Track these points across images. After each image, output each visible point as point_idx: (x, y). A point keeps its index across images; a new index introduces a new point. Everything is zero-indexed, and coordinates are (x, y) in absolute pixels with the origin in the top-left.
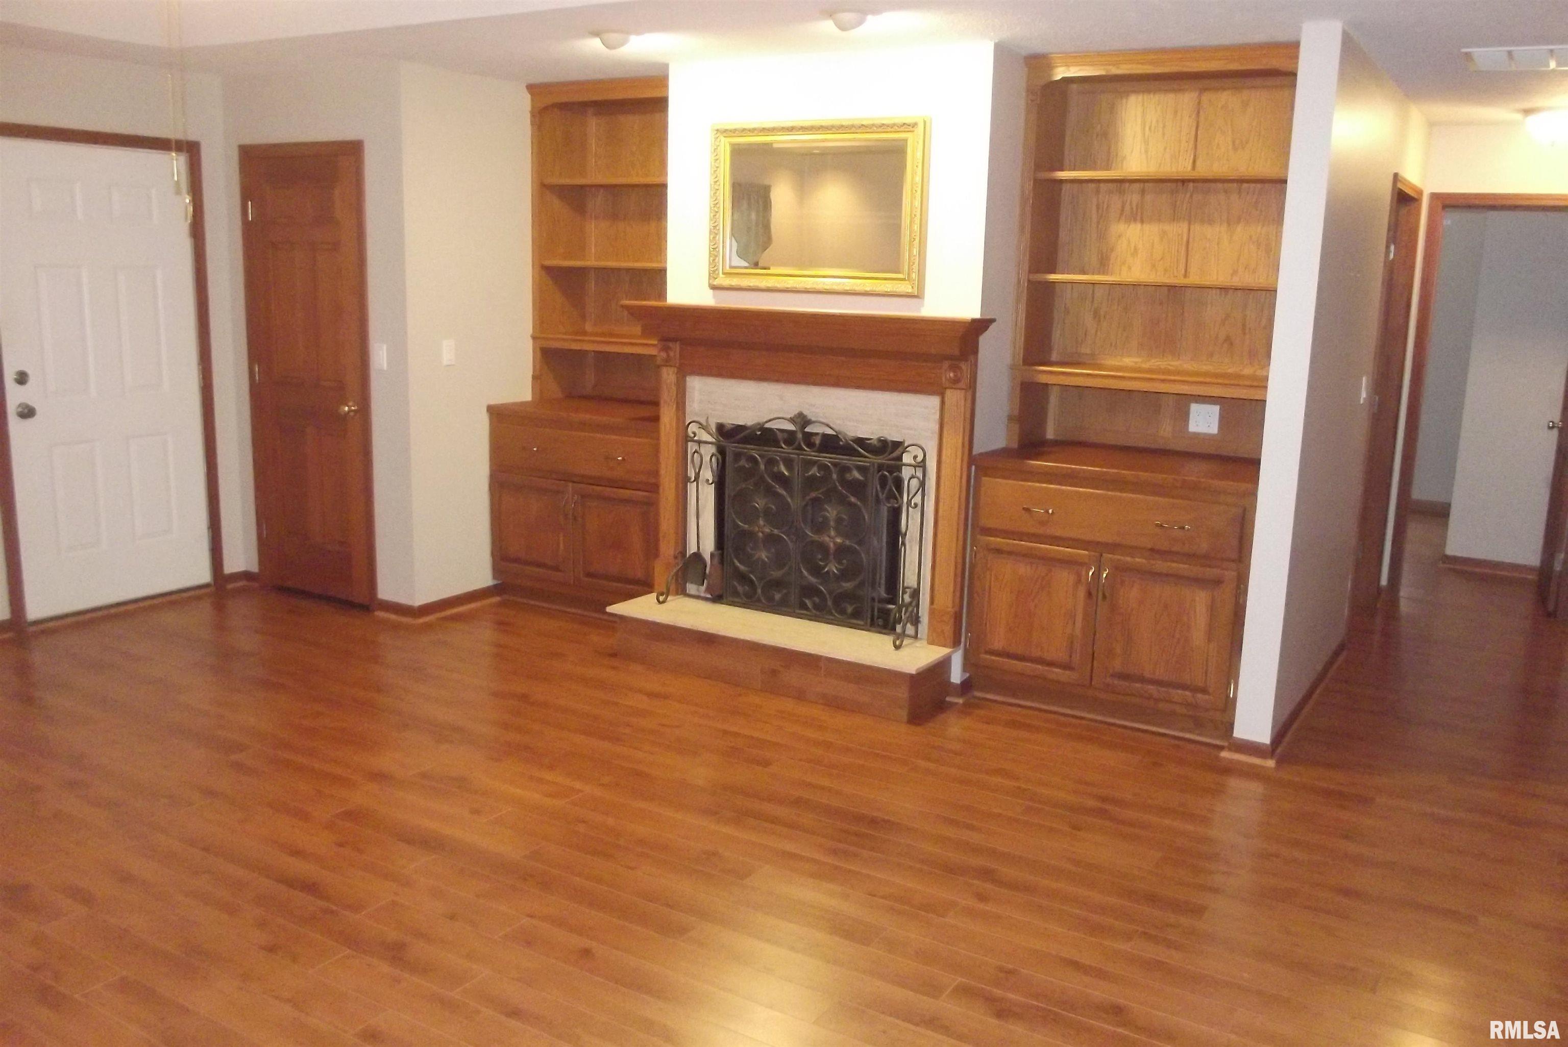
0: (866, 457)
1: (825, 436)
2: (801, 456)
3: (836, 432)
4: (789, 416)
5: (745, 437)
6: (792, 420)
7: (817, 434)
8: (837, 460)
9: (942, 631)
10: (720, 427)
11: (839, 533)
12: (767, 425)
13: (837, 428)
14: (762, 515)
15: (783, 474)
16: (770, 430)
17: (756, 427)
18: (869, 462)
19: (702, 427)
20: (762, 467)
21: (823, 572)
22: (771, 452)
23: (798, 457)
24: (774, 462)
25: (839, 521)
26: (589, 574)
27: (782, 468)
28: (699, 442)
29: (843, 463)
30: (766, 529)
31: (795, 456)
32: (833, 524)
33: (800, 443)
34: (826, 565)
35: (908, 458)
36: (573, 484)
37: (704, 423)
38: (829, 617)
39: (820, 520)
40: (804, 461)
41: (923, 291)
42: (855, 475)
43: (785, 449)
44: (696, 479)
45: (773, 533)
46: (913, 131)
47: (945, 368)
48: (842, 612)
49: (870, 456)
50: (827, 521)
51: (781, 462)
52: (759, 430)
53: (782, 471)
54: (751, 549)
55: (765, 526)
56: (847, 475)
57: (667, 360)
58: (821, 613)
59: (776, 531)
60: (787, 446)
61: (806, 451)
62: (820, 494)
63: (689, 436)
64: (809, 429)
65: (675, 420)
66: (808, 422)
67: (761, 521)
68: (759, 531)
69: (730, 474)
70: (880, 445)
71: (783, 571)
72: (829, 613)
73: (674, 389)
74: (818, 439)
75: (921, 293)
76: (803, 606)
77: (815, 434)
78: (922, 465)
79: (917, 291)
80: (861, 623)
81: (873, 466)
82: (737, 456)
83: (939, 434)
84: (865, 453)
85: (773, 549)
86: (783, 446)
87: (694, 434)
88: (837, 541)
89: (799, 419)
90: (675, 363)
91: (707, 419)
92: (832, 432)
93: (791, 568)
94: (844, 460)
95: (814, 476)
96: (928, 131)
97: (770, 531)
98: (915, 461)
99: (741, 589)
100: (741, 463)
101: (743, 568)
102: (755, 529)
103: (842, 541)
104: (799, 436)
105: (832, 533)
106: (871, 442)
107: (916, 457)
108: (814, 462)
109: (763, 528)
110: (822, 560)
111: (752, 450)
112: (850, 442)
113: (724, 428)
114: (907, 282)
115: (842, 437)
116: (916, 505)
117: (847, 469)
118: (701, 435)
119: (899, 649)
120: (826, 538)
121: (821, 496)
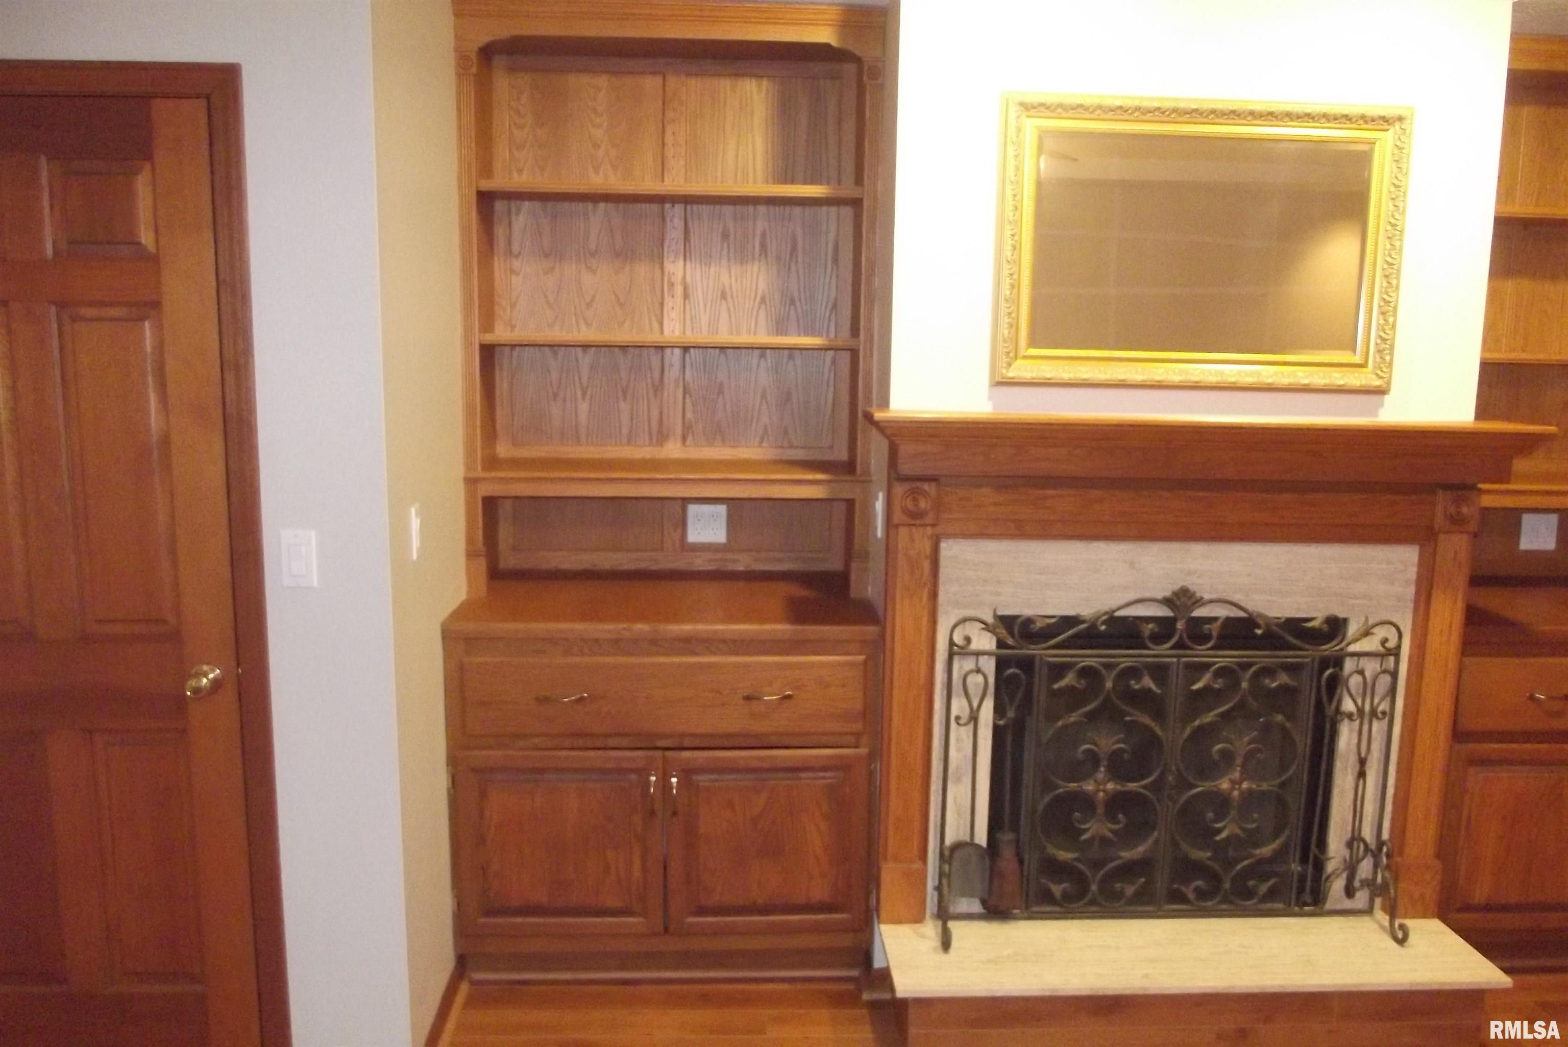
0: (1300, 649)
2: (1184, 659)
3: (1247, 612)
4: (1160, 595)
5: (1077, 636)
6: (1167, 602)
7: (1215, 619)
8: (1245, 659)
9: (1422, 896)
10: (1007, 622)
11: (1246, 774)
12: (1118, 614)
13: (1250, 607)
14: (1103, 761)
15: (1148, 691)
16: (1124, 619)
17: (1099, 618)
18: (1309, 654)
19: (987, 627)
20: (1109, 684)
21: (1218, 838)
22: (1125, 658)
23: (1178, 662)
24: (1133, 672)
25: (1249, 755)
26: (702, 911)
27: (1148, 682)
28: (978, 654)
29: (1260, 662)
30: (1110, 786)
31: (1175, 660)
32: (1239, 761)
33: (1181, 637)
34: (1224, 827)
35: (1369, 645)
36: (669, 754)
37: (990, 620)
38: (1224, 906)
39: (1216, 757)
40: (1188, 666)
41: (1389, 383)
42: (1283, 678)
43: (1153, 650)
44: (974, 718)
45: (1126, 789)
46: (1387, 130)
47: (1442, 500)
48: (1249, 894)
49: (1307, 647)
50: (1227, 757)
51: (1146, 673)
52: (1104, 623)
53: (1146, 686)
54: (1079, 822)
55: (1109, 781)
56: (1267, 681)
57: (915, 517)
58: (1210, 903)
59: (1132, 786)
60: (1157, 644)
61: (1192, 649)
62: (1217, 715)
63: (956, 646)
64: (1198, 613)
65: (925, 620)
66: (1199, 602)
67: (1101, 774)
68: (1098, 791)
69: (1041, 698)
70: (1325, 627)
71: (1141, 849)
72: (1225, 900)
73: (926, 565)
74: (1215, 628)
75: (1385, 386)
76: (1177, 897)
77: (1212, 620)
78: (1396, 652)
79: (1377, 383)
80: (1280, 906)
81: (1313, 662)
82: (1059, 670)
83: (1416, 602)
84: (1295, 641)
85: (1120, 816)
86: (1150, 645)
87: (968, 640)
88: (1245, 785)
89: (1179, 598)
90: (928, 520)
91: (995, 610)
92: (1242, 614)
93: (1156, 842)
94: (1262, 658)
95: (1207, 689)
96: (1408, 132)
97: (1119, 787)
98: (1383, 646)
99: (1057, 889)
100: (1062, 683)
101: (1064, 855)
102: (1090, 788)
103: (1254, 786)
104: (1180, 625)
105: (1236, 775)
106: (1310, 624)
107: (1384, 641)
108: (1207, 666)
109: (1105, 784)
110: (1217, 820)
111: (1090, 658)
112: (1275, 628)
113: (1032, 626)
114: (1364, 370)
115: (1261, 622)
116: (1384, 713)
117: (1267, 671)
118: (985, 642)
119: (1406, 944)
120: (1225, 785)
121: (1219, 719)
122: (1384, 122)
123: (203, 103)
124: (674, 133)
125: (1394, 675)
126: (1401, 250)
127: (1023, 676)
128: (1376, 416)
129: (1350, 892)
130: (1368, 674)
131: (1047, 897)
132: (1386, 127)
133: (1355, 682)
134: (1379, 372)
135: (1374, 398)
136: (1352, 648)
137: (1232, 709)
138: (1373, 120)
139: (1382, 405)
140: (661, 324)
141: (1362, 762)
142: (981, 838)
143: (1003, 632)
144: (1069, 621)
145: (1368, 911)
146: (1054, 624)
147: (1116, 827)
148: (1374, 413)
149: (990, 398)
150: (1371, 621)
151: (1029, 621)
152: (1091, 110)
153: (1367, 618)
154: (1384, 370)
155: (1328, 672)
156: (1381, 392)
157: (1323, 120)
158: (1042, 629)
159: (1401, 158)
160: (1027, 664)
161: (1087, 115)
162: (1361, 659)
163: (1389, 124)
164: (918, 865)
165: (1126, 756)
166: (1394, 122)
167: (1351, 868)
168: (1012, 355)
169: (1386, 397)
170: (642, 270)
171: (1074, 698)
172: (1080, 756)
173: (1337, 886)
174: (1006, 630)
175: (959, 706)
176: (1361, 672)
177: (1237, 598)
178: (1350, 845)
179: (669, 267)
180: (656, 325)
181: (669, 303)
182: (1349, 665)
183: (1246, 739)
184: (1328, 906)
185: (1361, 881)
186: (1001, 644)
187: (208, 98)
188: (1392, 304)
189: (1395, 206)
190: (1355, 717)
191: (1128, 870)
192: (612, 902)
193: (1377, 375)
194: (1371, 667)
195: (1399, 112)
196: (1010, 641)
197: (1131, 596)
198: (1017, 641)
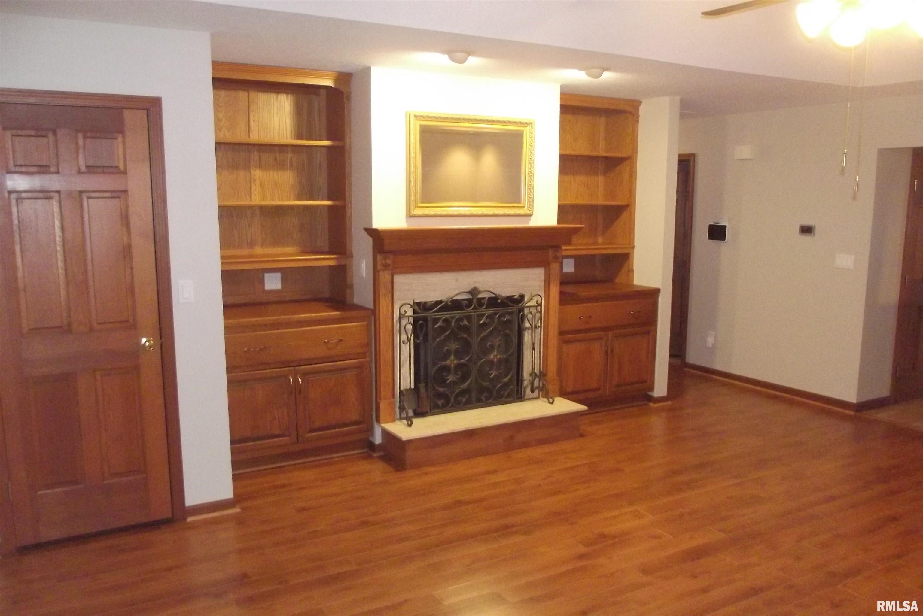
0: (512, 306)
1: (490, 299)
3: (495, 294)
4: (467, 290)
5: (442, 307)
6: (469, 293)
8: (495, 312)
10: (418, 304)
11: (499, 352)
12: (455, 298)
14: (453, 353)
15: (465, 325)
16: (457, 300)
17: (448, 300)
18: (515, 308)
19: (411, 306)
20: (453, 324)
21: (491, 376)
22: (457, 314)
23: (475, 314)
24: (460, 319)
25: (499, 346)
26: (312, 431)
27: (465, 322)
28: (409, 317)
29: (500, 312)
30: (455, 362)
31: (473, 313)
32: (496, 347)
33: (475, 306)
34: (493, 373)
35: (533, 303)
36: (296, 368)
37: (412, 304)
38: (494, 402)
39: (488, 347)
40: (478, 315)
41: (533, 212)
42: (507, 317)
43: (466, 310)
44: (409, 341)
45: (461, 362)
46: (527, 127)
47: (551, 252)
48: (501, 397)
49: (514, 305)
50: (492, 347)
51: (464, 319)
52: (450, 302)
53: (465, 324)
54: (446, 376)
55: (455, 359)
56: (502, 319)
57: (386, 266)
58: (490, 401)
59: (462, 361)
60: (468, 308)
61: (479, 309)
62: (488, 332)
63: (402, 314)
64: (480, 296)
65: (390, 305)
66: (480, 292)
67: (452, 357)
68: (452, 364)
69: (431, 333)
70: (519, 298)
71: (467, 384)
72: (495, 399)
73: (390, 285)
74: (485, 301)
75: (532, 213)
76: (479, 400)
77: (484, 298)
78: (540, 305)
79: (529, 212)
80: (512, 399)
81: (516, 310)
82: (436, 321)
83: (545, 287)
84: (511, 304)
85: (459, 373)
86: (465, 309)
87: (405, 312)
88: (498, 356)
89: (474, 291)
90: (391, 267)
91: (414, 300)
92: (494, 296)
93: (472, 380)
94: (501, 310)
95: (484, 323)
96: (534, 128)
97: (459, 362)
98: (537, 303)
99: (440, 402)
100: (439, 324)
101: (441, 390)
102: (449, 363)
103: (501, 357)
104: (475, 301)
105: (495, 353)
106: (515, 297)
107: (537, 301)
108: (484, 315)
109: (454, 361)
110: (490, 370)
111: (446, 315)
112: (504, 299)
113: (427, 305)
114: (524, 208)
115: (499, 297)
116: (539, 327)
117: (503, 315)
118: (410, 312)
119: (553, 404)
120: (492, 357)
121: (489, 333)
122: (527, 124)
123: (146, 111)
124: (253, 116)
125: (541, 313)
126: (534, 167)
127: (424, 323)
128: (528, 223)
129: (532, 391)
130: (533, 313)
131: (437, 406)
132: (527, 126)
133: (530, 316)
134: (530, 209)
135: (527, 218)
136: (527, 305)
137: (493, 329)
138: (523, 123)
139: (530, 220)
140: (251, 196)
141: (533, 344)
142: (413, 387)
143: (416, 307)
144: (438, 303)
145: (538, 398)
146: (434, 303)
147: (458, 377)
148: (528, 222)
149: (407, 222)
150: (533, 294)
151: (425, 303)
152: (437, 118)
153: (531, 293)
154: (531, 208)
155: (521, 314)
156: (530, 215)
157: (508, 123)
158: (430, 305)
159: (532, 137)
160: (425, 319)
161: (436, 120)
162: (531, 308)
163: (528, 125)
164: (392, 400)
165: (460, 350)
166: (529, 124)
167: (532, 384)
168: (414, 206)
169: (531, 217)
170: (242, 173)
171: (442, 330)
172: (445, 352)
173: (528, 390)
174: (418, 307)
175: (404, 337)
176: (531, 313)
177: (491, 290)
178: (531, 375)
179: (252, 172)
180: (248, 198)
181: (253, 188)
182: (526, 311)
183: (498, 340)
184: (526, 397)
185: (535, 387)
186: (415, 312)
187: (148, 110)
188: (532, 186)
189: (531, 152)
190: (530, 329)
191: (464, 392)
192: (277, 432)
193: (529, 210)
194: (534, 311)
195: (531, 121)
196: (420, 311)
197: (457, 292)
198: (422, 311)
